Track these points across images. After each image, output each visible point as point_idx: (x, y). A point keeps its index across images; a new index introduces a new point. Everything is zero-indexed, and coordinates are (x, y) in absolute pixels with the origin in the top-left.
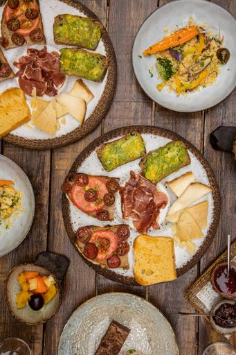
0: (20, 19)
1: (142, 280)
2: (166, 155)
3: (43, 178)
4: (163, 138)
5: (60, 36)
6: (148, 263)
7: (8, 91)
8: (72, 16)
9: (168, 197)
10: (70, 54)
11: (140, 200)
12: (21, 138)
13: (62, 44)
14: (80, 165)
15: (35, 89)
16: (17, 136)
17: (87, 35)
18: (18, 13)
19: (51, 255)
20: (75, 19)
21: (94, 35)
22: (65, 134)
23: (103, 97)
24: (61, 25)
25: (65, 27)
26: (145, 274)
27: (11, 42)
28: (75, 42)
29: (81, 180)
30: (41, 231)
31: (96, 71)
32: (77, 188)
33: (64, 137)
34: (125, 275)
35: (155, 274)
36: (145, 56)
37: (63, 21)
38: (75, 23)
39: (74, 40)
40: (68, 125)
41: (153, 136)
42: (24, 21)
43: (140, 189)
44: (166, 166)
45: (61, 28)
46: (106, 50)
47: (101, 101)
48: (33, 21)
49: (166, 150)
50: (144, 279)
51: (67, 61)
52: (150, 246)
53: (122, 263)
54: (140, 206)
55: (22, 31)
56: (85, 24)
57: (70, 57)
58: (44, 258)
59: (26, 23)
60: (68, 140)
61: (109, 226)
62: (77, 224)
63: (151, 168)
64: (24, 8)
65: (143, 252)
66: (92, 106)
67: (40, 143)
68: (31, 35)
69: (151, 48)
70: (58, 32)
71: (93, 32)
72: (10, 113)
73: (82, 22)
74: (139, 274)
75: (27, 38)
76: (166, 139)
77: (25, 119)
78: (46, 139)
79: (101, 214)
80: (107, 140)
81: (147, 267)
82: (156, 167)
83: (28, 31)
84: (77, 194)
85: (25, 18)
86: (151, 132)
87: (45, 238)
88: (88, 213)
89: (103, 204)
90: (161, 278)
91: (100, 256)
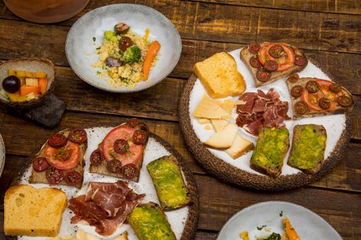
0: (319, 93)
1: (13, 193)
2: (160, 230)
3: (147, 112)
4: (182, 232)
5: (302, 130)
6: (32, 203)
7: (242, 77)
8: (325, 142)
9: (110, 237)
10: (283, 136)
11: (109, 199)
12: (192, 88)
13: (294, 133)
14: (157, 141)
15: (244, 103)
16: (194, 84)
17: (304, 156)
18: (325, 92)
19: (62, 112)
20: (322, 143)
21: (305, 162)
22: (194, 128)
23: (234, 168)
24: (315, 131)
25: (313, 135)
26: (18, 196)
27: (294, 85)
28: (296, 144)
29: (140, 136)
30: (90, 106)
31: (263, 160)
32: (131, 132)
33: (191, 127)
34: (23, 178)
35: (17, 208)
36: (283, 221)
37: (318, 133)
38: (317, 144)
39: (298, 143)
40: (203, 132)
41: (185, 221)
42: (317, 97)
43: (123, 202)
44: (146, 230)
45: (311, 130)
46: (288, 176)
47: (229, 166)
48: (317, 105)
49: (166, 231)
50: (13, 195)
51: (274, 134)
52: (52, 207)
53: (38, 174)
54: (102, 198)
55: (306, 94)
56: (316, 154)
57: (279, 136)
58: (60, 105)
59: (315, 99)
60: (186, 132)
61: (84, 165)
62: (92, 133)
63: (147, 214)
64: (331, 97)
65: (46, 198)
66: (224, 156)
67: (185, 105)
68: (303, 102)
69: (292, 229)
70: (307, 128)
71: (308, 161)
72: (218, 79)
73: (318, 151)
74: (20, 191)
75: (299, 99)
76: (181, 235)
77: (212, 90)
78: (189, 110)
79: (98, 157)
80: (183, 171)
81: (26, 200)
82: (147, 220)
83: (306, 100)
84: (124, 132)
85: (321, 97)
86: (190, 219)
87: (81, 109)
88: (102, 144)
89: (110, 159)
90: (9, 214)
91: (50, 150)
